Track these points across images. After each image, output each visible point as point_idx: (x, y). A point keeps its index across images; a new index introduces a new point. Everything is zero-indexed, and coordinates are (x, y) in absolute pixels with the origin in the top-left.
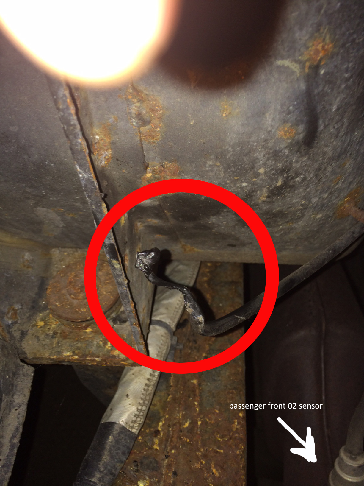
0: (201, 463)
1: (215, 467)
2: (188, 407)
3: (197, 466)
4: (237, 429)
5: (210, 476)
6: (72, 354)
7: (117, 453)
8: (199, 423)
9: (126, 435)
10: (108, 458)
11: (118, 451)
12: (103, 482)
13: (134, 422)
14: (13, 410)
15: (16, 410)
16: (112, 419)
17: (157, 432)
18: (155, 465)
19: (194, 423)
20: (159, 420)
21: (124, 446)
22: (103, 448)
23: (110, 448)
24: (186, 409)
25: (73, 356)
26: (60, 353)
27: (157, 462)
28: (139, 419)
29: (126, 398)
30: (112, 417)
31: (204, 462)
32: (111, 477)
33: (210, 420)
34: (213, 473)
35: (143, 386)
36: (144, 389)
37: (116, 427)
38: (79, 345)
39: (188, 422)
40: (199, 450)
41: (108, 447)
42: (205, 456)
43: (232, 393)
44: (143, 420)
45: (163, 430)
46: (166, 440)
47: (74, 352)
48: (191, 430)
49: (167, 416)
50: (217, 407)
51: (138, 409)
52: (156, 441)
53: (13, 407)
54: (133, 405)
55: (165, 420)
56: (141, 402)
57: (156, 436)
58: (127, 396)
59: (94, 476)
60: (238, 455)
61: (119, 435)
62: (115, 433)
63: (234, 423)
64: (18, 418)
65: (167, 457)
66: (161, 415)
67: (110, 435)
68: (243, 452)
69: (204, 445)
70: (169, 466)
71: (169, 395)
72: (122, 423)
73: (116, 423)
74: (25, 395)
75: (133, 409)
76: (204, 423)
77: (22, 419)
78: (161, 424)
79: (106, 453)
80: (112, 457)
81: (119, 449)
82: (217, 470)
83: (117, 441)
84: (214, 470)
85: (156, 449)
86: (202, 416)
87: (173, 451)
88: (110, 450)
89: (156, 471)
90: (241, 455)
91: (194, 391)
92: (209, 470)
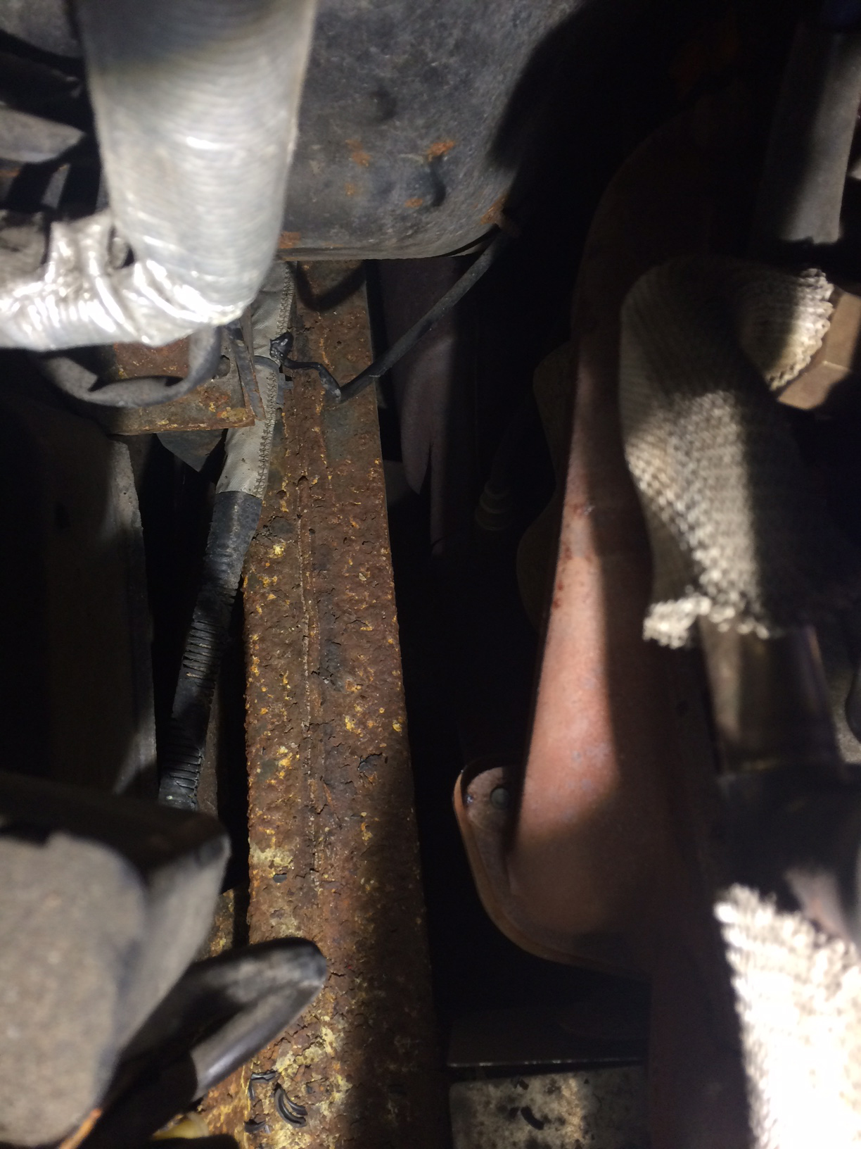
0: (339, 518)
1: (354, 520)
2: (313, 461)
3: (335, 521)
4: (374, 478)
5: (350, 529)
6: (168, 422)
7: (247, 522)
8: (330, 477)
9: (252, 503)
10: (239, 528)
11: (248, 520)
12: (238, 551)
13: (257, 487)
14: (122, 495)
15: (125, 493)
16: (232, 488)
17: (282, 493)
18: (288, 527)
19: (323, 478)
20: (281, 480)
21: (252, 514)
22: (231, 519)
23: (238, 518)
24: (310, 464)
25: (170, 424)
26: (151, 422)
27: (290, 525)
28: (261, 484)
29: (243, 463)
30: (230, 486)
31: (341, 517)
32: (246, 545)
33: (341, 472)
34: (353, 526)
35: (259, 447)
36: (260, 450)
37: (240, 495)
38: (173, 409)
39: (317, 478)
40: (334, 505)
41: (235, 517)
42: (342, 511)
43: (365, 438)
44: (266, 484)
45: (288, 491)
46: (295, 501)
47: (169, 420)
48: (321, 485)
49: (289, 475)
50: (349, 457)
51: (259, 474)
52: (283, 503)
53: (121, 491)
54: (252, 470)
55: (288, 480)
56: (261, 464)
57: (282, 498)
58: (243, 460)
59: (228, 547)
60: (377, 505)
61: (245, 504)
62: (239, 501)
63: (370, 472)
64: (131, 502)
65: (299, 517)
66: (282, 474)
67: (235, 505)
68: (383, 501)
69: (339, 499)
70: (303, 526)
71: (286, 450)
72: (245, 491)
73: (238, 492)
74: (129, 477)
75: (255, 475)
76: (336, 477)
77: (136, 503)
78: (284, 484)
79: (235, 523)
80: (243, 526)
81: (248, 517)
82: (357, 523)
83: (244, 510)
84: (354, 523)
85: (285, 511)
86: (331, 469)
87: (305, 511)
88: (239, 520)
89: (291, 532)
90: (381, 504)
91: (317, 442)
92: (349, 524)
